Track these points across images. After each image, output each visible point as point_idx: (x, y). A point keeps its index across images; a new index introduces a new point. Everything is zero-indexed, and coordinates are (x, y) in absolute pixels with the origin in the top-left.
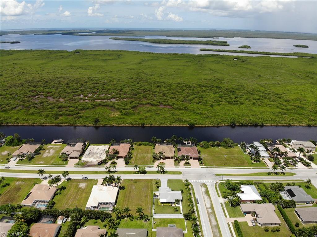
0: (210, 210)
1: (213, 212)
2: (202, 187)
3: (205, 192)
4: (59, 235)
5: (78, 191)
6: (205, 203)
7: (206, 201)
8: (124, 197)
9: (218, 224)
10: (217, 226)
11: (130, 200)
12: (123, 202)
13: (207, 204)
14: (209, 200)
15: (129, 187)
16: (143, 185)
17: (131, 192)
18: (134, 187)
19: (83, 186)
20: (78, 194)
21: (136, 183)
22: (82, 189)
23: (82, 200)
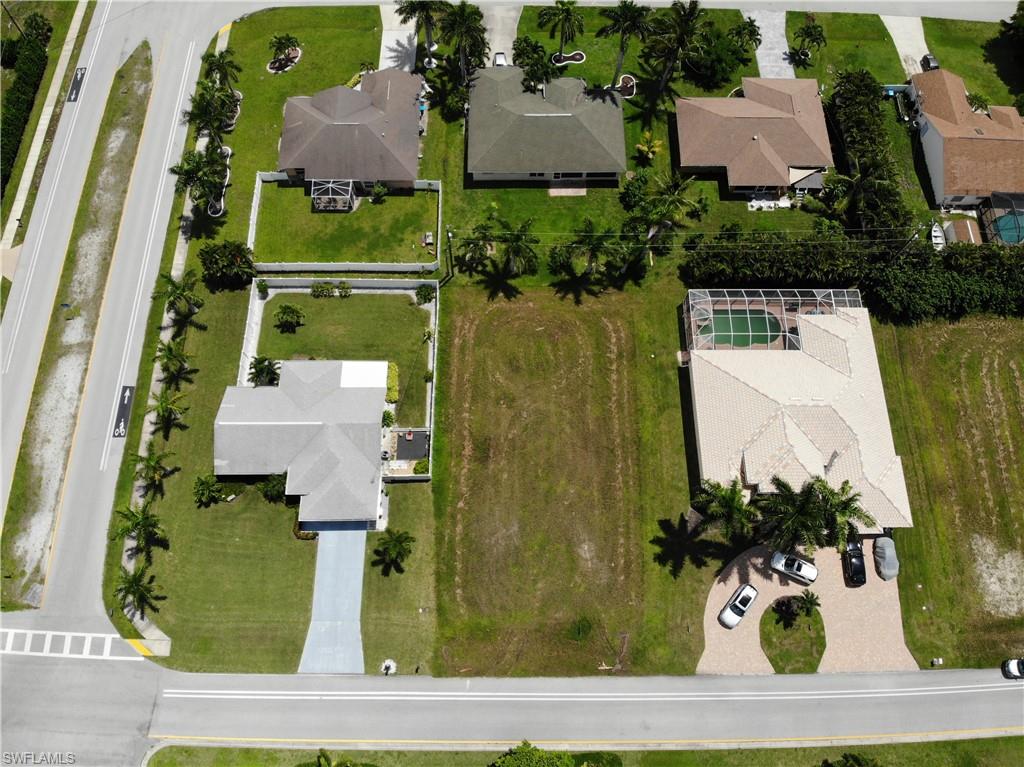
0: (74, 333)
1: (63, 310)
2: (37, 570)
3: (34, 512)
4: (910, 162)
5: (1002, 504)
6: (81, 391)
7: (66, 409)
8: (638, 442)
9: (75, 238)
10: (85, 219)
11: (592, 411)
12: (635, 396)
13: (71, 388)
14: (43, 423)
15: (628, 564)
16: (511, 592)
17: (595, 494)
18: (588, 556)
19: (997, 573)
20: (984, 474)
21: (579, 618)
22: (987, 530)
23: (929, 414)
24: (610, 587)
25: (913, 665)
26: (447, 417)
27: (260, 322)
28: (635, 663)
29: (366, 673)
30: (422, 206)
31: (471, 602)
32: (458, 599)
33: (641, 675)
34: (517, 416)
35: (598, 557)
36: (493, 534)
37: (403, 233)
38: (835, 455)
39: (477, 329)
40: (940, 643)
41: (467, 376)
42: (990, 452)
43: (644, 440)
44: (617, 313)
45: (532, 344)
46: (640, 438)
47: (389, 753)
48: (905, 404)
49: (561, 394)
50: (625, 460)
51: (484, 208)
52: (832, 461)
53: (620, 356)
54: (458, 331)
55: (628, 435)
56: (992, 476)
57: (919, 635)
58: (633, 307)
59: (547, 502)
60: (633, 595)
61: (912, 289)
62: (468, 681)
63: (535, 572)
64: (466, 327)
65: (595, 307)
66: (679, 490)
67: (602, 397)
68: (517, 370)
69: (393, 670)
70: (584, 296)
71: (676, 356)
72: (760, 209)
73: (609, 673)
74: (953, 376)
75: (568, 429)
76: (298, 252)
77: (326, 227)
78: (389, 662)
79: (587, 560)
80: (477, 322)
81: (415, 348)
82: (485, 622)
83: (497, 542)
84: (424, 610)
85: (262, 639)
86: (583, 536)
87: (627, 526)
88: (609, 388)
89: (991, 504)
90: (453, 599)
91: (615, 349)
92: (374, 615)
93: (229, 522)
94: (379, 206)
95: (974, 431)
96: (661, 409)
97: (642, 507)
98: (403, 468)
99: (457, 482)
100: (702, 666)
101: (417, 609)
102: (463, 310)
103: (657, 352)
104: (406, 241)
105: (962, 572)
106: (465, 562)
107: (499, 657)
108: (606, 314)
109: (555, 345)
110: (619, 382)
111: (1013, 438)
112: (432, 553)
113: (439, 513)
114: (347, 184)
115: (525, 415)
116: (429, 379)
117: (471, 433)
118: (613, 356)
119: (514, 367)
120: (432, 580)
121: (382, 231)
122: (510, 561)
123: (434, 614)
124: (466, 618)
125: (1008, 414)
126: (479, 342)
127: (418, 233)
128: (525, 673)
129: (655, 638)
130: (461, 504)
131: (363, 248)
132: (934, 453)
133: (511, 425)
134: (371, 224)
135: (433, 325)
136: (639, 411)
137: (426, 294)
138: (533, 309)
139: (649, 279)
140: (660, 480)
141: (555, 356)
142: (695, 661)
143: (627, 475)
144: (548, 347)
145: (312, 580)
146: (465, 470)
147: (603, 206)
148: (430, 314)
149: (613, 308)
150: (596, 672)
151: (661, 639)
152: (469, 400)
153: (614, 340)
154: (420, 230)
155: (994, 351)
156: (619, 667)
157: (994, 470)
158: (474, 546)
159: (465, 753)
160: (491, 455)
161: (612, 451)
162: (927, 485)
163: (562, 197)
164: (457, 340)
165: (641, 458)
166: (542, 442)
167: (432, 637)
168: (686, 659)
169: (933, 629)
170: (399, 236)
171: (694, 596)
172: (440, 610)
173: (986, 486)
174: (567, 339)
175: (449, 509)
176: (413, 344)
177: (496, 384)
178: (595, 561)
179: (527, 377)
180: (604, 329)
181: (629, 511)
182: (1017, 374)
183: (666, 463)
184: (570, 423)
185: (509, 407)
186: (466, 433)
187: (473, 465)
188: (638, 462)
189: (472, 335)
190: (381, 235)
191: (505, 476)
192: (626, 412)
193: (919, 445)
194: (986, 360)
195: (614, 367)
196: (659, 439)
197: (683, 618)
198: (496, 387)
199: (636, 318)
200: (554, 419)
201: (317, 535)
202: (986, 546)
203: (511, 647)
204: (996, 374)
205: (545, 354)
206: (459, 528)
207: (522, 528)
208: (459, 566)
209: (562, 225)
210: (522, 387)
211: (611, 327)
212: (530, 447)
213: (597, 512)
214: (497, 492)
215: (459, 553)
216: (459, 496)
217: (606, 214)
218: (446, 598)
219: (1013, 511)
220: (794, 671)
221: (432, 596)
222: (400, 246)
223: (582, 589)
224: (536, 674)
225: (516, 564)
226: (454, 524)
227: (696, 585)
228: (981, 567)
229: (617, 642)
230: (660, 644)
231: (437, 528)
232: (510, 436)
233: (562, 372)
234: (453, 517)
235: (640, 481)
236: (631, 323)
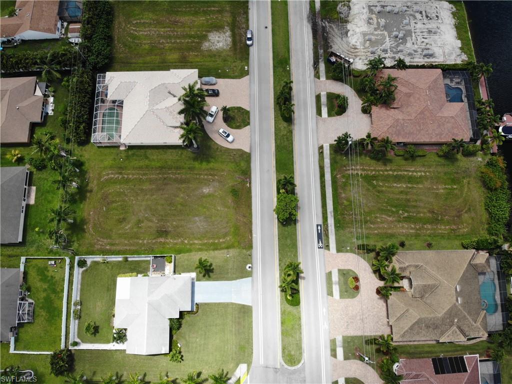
5: (190, 37)
8: (161, 168)
11: (146, 186)
12: (140, 168)
15: (211, 175)
16: (221, 220)
17: (183, 186)
18: (208, 190)
19: (216, 43)
20: (178, 41)
21: (231, 194)
22: (200, 44)
23: (153, 57)
24: (220, 182)
25: (247, 77)
26: (145, 250)
27: (93, 344)
28: (246, 173)
29: (251, 276)
30: (34, 267)
31: (225, 235)
32: (224, 240)
33: (251, 172)
34: (147, 219)
35: (208, 186)
36: (199, 228)
37: (48, 276)
38: (169, 93)
39: (102, 238)
40: (240, 67)
41: (126, 242)
42: (170, 37)
43: (160, 165)
44: (99, 174)
45: (112, 212)
46: (159, 167)
47: (280, 265)
48: (149, 65)
49: (138, 199)
50: (169, 174)
51: (37, 236)
52: (172, 94)
53: (121, 173)
54: (102, 247)
55: (158, 172)
56: (179, 38)
57: (236, 74)
58: (96, 167)
59: (186, 206)
60: (222, 173)
61: (99, 54)
62: (254, 235)
63: (214, 210)
64: (101, 243)
65: (95, 184)
66: (182, 154)
67: (140, 182)
68: (124, 219)
69: (250, 265)
70: (89, 188)
71: (122, 150)
72: (53, 110)
73: (250, 183)
74: (138, 45)
75: (154, 197)
76: (55, 329)
77: (42, 316)
78: (247, 267)
79: (209, 190)
80: (99, 238)
81: (110, 267)
82: (232, 230)
83: (202, 226)
84: (228, 254)
85: (239, 323)
86: (200, 191)
87: (196, 174)
88: (136, 179)
89: (190, 40)
90: (224, 242)
91: (117, 176)
92: (230, 275)
93: (190, 345)
94: (33, 289)
95: (161, 41)
96: (147, 158)
97: (189, 168)
98: (169, 268)
99: (176, 244)
100: (247, 150)
101: (227, 257)
102: (92, 245)
103: (120, 158)
104: (53, 275)
105: (215, 55)
106: (210, 238)
107: (246, 224)
108: (99, 179)
109: (113, 202)
110: (133, 174)
111: (165, 28)
112: (206, 253)
113: (189, 251)
114: (20, 304)
115: (147, 215)
116: (126, 260)
117: (154, 239)
118: (120, 176)
119: (122, 221)
120: (216, 252)
121: (46, 287)
122: (210, 220)
123: (229, 250)
124: (231, 237)
125: (155, 28)
126: (110, 237)
127: (49, 269)
128: (251, 214)
129: (238, 166)
130: (186, 242)
131: (55, 296)
132: (170, 57)
133: (151, 221)
134: (42, 293)
135: (99, 258)
136: (147, 167)
137: (82, 264)
138: (94, 212)
139: (83, 159)
140: (178, 160)
141: (118, 202)
142: (246, 152)
143: (175, 173)
144: (114, 205)
145: (215, 304)
146: (171, 241)
147: (43, 179)
148: (93, 261)
149: (97, 176)
150: (250, 188)
151: (238, 164)
152: (138, 240)
153: (113, 176)
154: (47, 267)
155: (128, 28)
156: (248, 180)
157: (177, 37)
158: (203, 235)
159: (279, 236)
160: (165, 230)
161: (165, 179)
162: (181, 62)
163: (36, 198)
164: (107, 247)
165: (168, 167)
166: (159, 207)
167: (238, 250)
168: (245, 156)
169: (235, 69)
170: (49, 278)
171: (223, 151)
172: (228, 248)
173: (183, 41)
174: (110, 197)
175: (188, 247)
176: (108, 268)
177: (132, 228)
178: (210, 187)
179: (128, 215)
180: (106, 180)
181: (190, 173)
182: (138, 21)
183: (170, 157)
184: (152, 195)
185: (143, 222)
186: (154, 241)
187: (169, 237)
188: (170, 169)
189: (105, 240)
190: (48, 287)
191: (174, 223)
192: (147, 172)
193: (165, 63)
194: (132, 32)
195: (126, 176)
196: (161, 159)
197: (231, 156)
198: (133, 228)
199: (102, 166)
200: (149, 203)
201: (196, 303)
202: (206, 45)
203: (242, 219)
204: (138, 29)
205: (117, 206)
206: (196, 242)
207: (197, 216)
208: (211, 241)
209: (50, 198)
210: (133, 217)
211: (106, 177)
212: (162, 213)
213: (191, 186)
214: (181, 227)
215: (206, 241)
216: (183, 242)
217: (47, 178)
218: (223, 246)
219: (193, 33)
220: (249, 119)
221: (223, 251)
222: (55, 277)
223: (220, 192)
224: (251, 210)
225: (211, 218)
226: (194, 244)
227: (219, 150)
228: (213, 48)
229: (239, 180)
230: (240, 165)
231: (196, 251)
232: (156, 221)
233: (127, 199)
234: (191, 245)
235: (178, 168)
236: (105, 168)
